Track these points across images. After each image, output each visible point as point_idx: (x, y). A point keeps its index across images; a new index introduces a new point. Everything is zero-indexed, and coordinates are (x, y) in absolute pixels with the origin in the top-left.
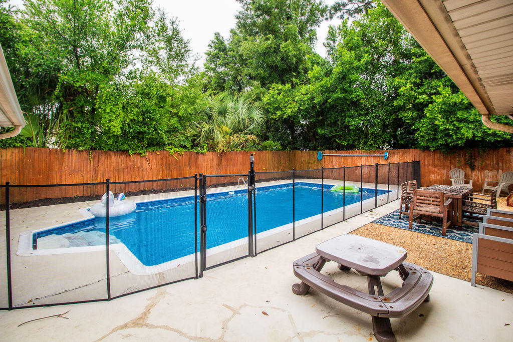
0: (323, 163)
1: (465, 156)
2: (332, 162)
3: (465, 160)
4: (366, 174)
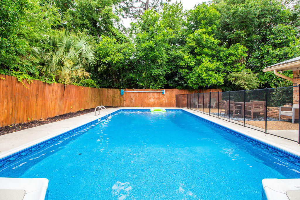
0: (124, 97)
2: (131, 96)
4: (152, 102)
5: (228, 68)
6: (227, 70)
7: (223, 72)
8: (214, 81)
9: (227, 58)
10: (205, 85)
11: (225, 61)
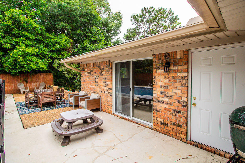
1: (23, 77)
3: (23, 79)
5: (54, 55)
6: (54, 57)
7: (49, 58)
8: (34, 67)
9: (54, 45)
10: (25, 70)
11: (52, 48)
